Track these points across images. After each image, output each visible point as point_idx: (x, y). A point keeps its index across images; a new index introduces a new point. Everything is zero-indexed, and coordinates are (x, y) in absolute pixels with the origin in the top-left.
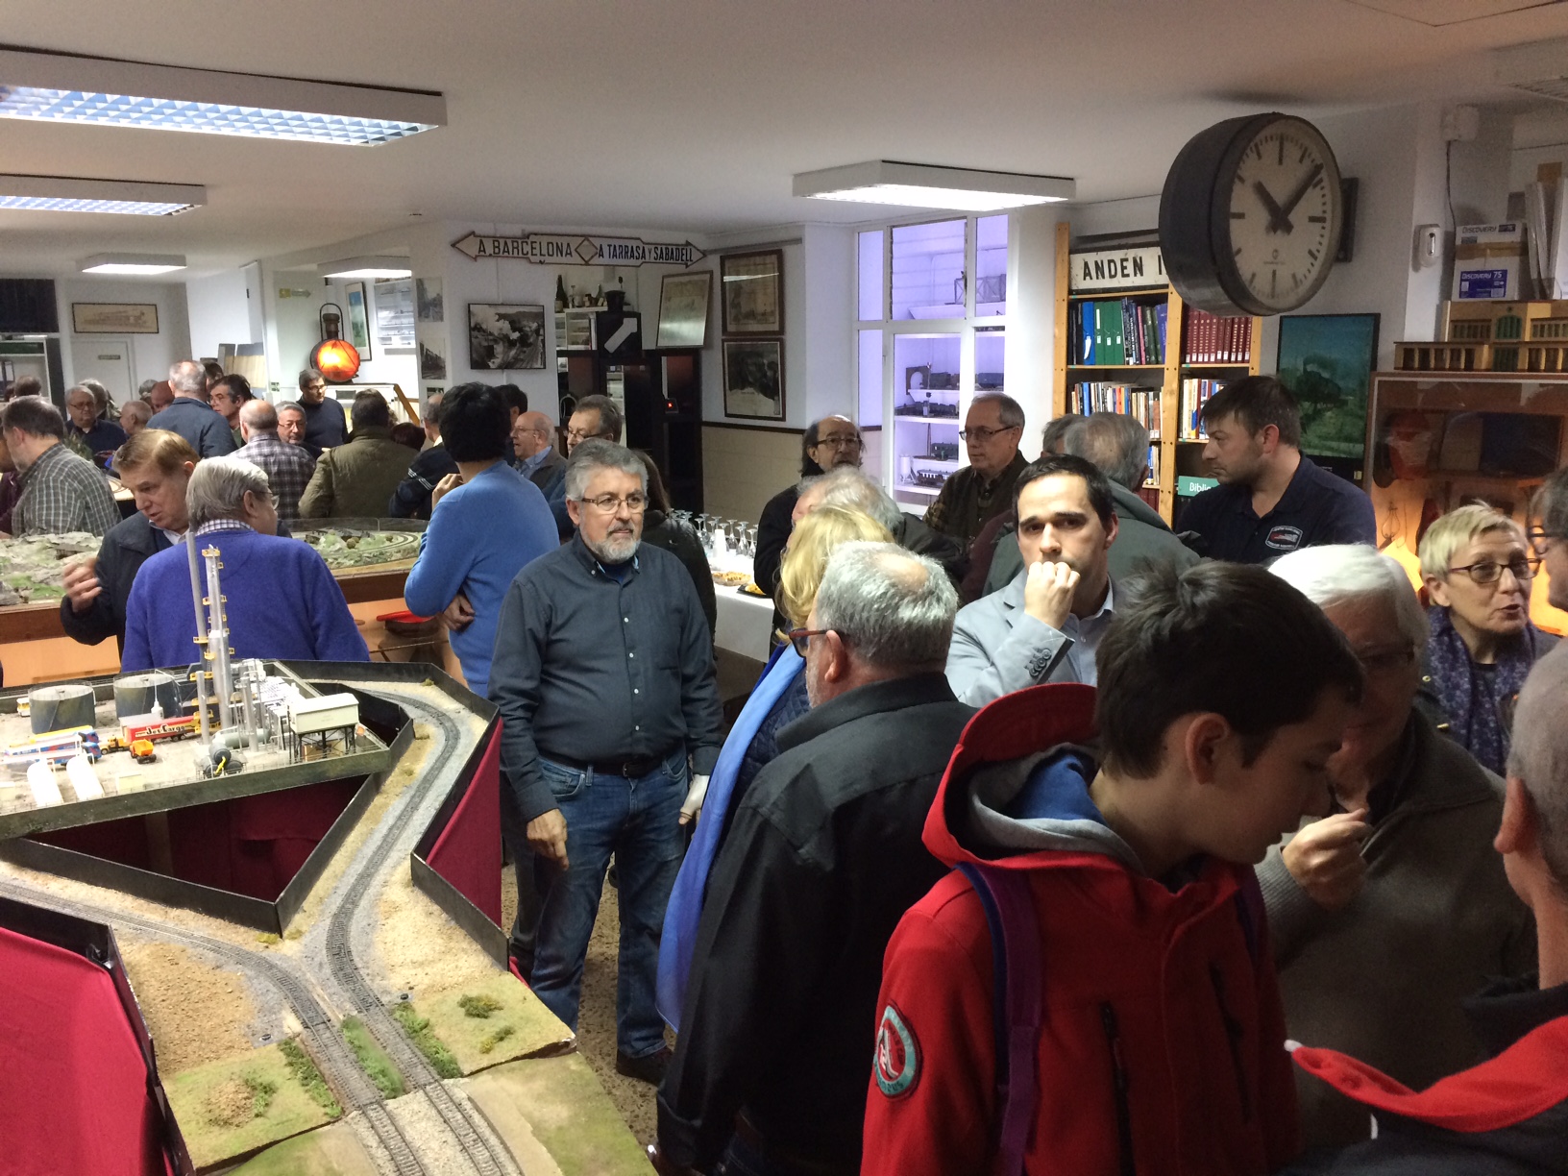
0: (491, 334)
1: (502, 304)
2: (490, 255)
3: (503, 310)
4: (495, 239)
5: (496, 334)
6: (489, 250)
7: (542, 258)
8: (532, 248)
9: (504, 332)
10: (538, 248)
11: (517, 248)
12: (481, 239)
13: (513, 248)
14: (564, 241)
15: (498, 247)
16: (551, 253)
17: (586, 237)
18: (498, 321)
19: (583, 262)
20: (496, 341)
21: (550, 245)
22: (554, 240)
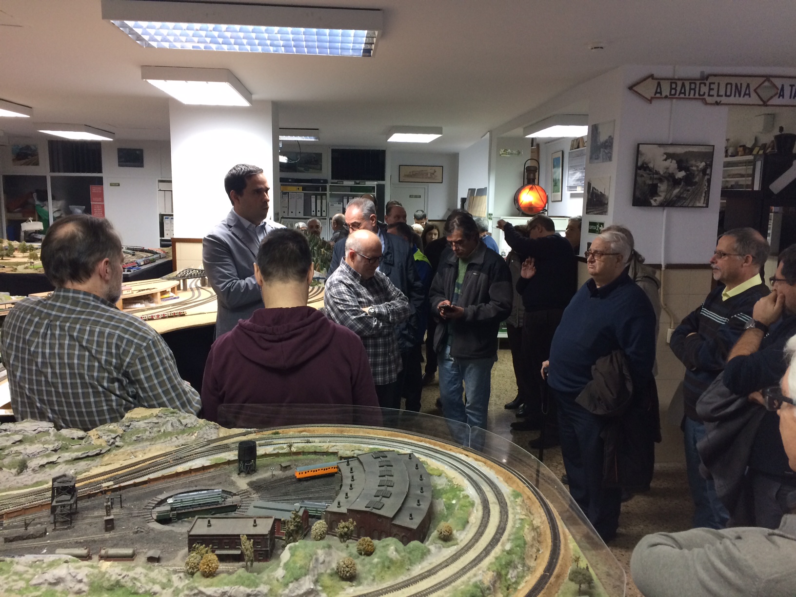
0: (657, 173)
1: (672, 144)
2: (666, 97)
3: (671, 150)
4: (673, 81)
5: (662, 173)
6: (666, 91)
7: (718, 99)
8: (710, 89)
9: (671, 171)
10: (716, 90)
11: (694, 89)
12: (659, 81)
13: (690, 89)
14: (744, 81)
15: (675, 89)
16: (728, 93)
17: (768, 78)
18: (665, 160)
19: (761, 103)
20: (661, 180)
21: (729, 86)
22: (734, 81)
